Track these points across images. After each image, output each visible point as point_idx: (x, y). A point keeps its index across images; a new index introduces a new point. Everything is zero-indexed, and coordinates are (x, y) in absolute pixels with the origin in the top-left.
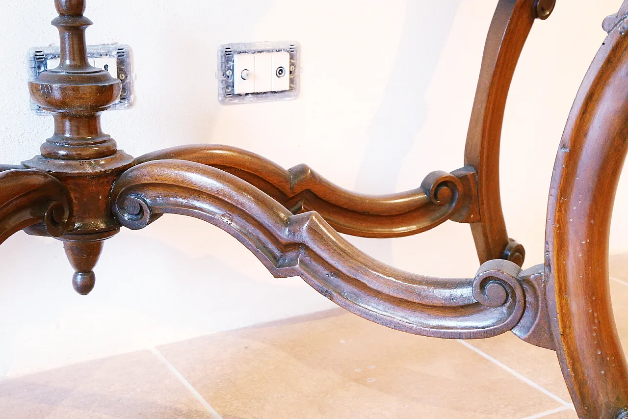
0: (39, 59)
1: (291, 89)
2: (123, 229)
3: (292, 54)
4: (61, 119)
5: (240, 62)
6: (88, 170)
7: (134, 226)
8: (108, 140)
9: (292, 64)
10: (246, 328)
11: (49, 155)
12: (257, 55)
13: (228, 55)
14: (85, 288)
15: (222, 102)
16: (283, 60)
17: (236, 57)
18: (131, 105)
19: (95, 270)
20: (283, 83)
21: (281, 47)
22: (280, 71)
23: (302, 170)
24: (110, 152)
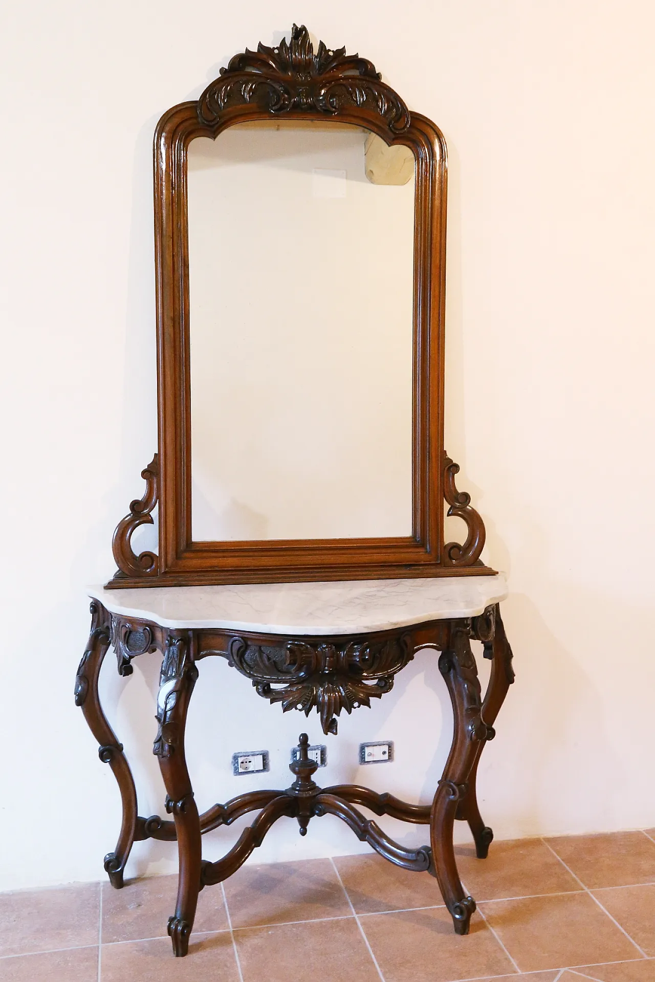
0: (294, 753)
1: (389, 759)
2: (316, 816)
3: (390, 746)
4: (298, 778)
5: (367, 750)
6: (304, 795)
7: (320, 815)
8: (314, 783)
9: (389, 750)
10: (368, 854)
11: (293, 788)
12: (374, 747)
13: (362, 748)
14: (303, 833)
15: (361, 764)
16: (386, 748)
17: (366, 748)
18: (325, 766)
19: (307, 827)
20: (386, 757)
21: (385, 743)
22: (384, 753)
23: (386, 795)
24: (313, 787)
